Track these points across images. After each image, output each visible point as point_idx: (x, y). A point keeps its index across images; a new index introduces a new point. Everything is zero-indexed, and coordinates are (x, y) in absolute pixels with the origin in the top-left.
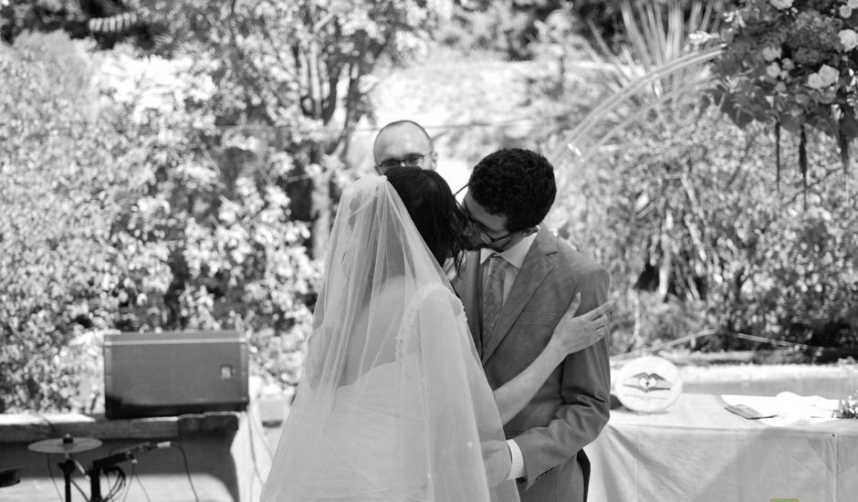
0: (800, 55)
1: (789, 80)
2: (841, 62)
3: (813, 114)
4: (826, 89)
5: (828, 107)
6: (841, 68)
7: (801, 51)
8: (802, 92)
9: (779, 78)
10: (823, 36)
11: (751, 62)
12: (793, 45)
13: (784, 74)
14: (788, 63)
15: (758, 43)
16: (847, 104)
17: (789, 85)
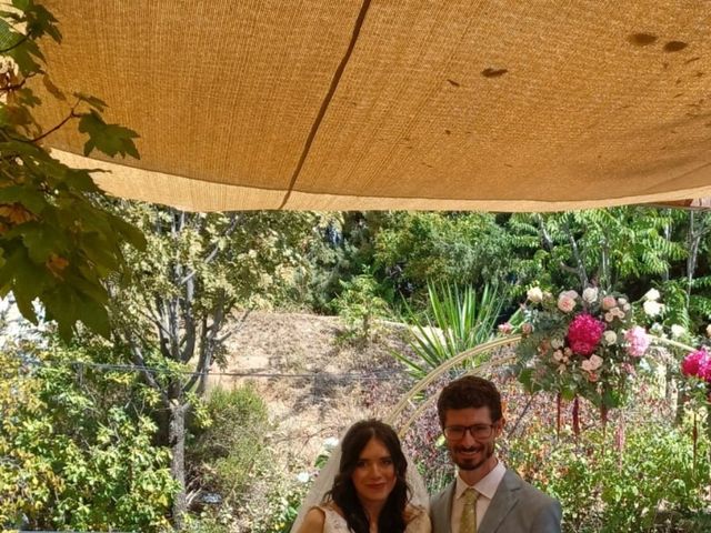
0: (577, 345)
1: (568, 363)
2: (605, 353)
3: (584, 388)
4: (593, 371)
5: (595, 384)
6: (605, 357)
7: (578, 343)
8: (577, 373)
9: (562, 361)
10: (593, 334)
11: (543, 348)
12: (573, 339)
13: (566, 359)
14: (568, 351)
15: (549, 335)
16: (608, 383)
17: (568, 367)
